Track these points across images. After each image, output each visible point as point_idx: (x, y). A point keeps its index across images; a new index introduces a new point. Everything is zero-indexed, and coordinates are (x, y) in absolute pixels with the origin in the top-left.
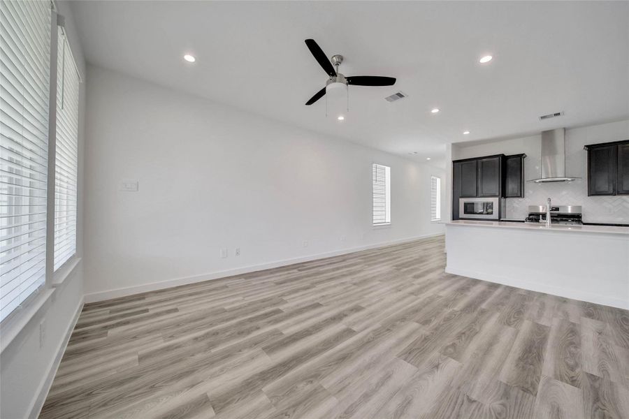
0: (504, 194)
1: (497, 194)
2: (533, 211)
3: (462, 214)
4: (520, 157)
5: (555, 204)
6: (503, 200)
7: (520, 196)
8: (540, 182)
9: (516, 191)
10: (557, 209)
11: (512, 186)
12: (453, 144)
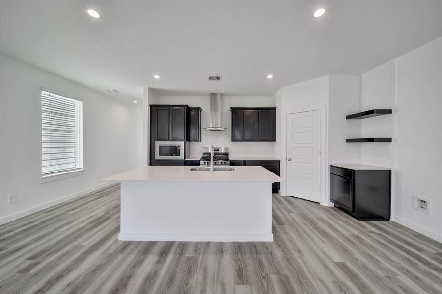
0: (188, 139)
1: (183, 139)
2: (206, 152)
3: (158, 157)
4: (198, 110)
5: (216, 147)
6: (187, 143)
7: (198, 141)
8: (209, 130)
9: (196, 136)
10: (218, 150)
11: (193, 133)
12: (149, 88)
